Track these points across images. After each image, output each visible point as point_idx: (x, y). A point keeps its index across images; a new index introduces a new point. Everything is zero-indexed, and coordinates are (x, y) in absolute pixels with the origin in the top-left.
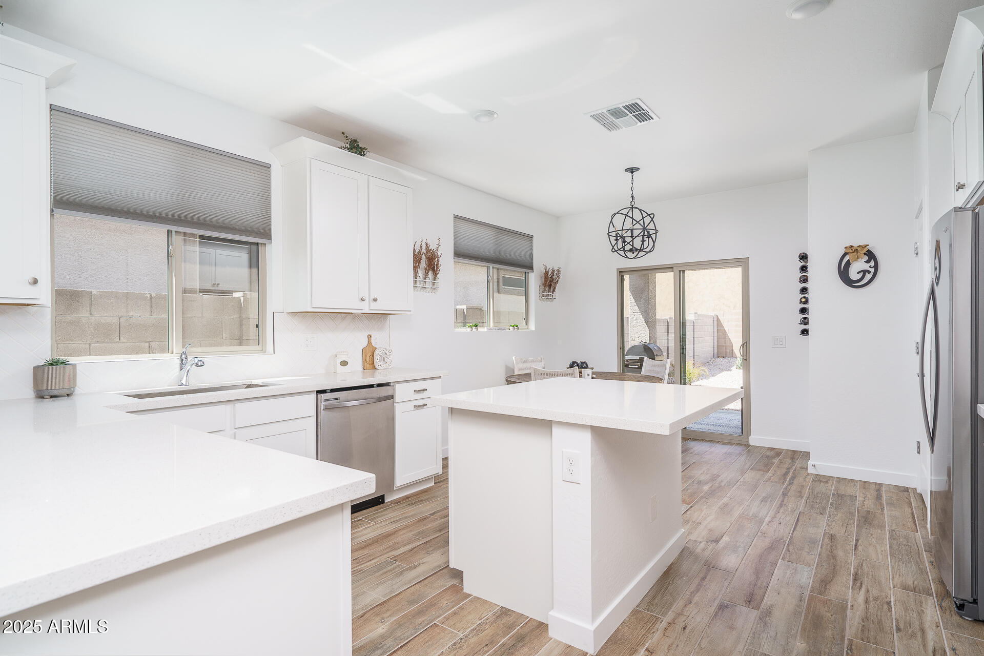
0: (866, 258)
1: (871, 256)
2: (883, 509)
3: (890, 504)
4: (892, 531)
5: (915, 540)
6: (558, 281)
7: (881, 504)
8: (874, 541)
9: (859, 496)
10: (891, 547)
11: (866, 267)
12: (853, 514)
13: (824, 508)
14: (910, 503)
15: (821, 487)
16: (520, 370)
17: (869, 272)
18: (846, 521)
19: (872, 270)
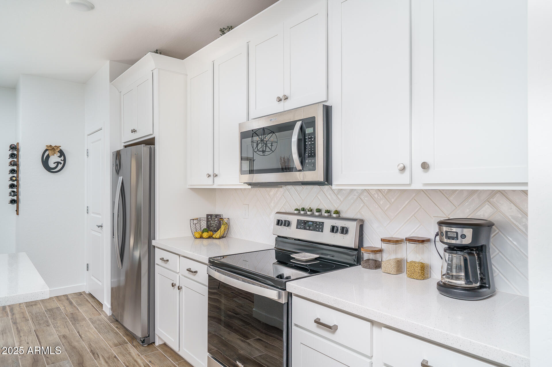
2: (77, 309)
3: (79, 305)
4: (90, 319)
5: (103, 319)
7: (75, 306)
8: (86, 329)
9: (60, 306)
10: (96, 328)
11: (59, 160)
12: (65, 318)
13: (47, 322)
14: (87, 300)
15: (35, 309)
17: (61, 163)
18: (65, 324)
19: (62, 162)
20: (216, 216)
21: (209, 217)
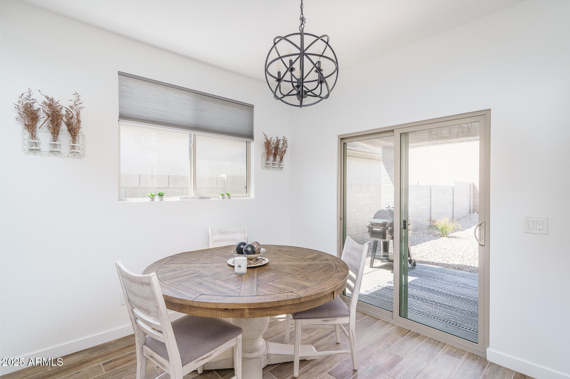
6: (285, 151)
16: (215, 241)
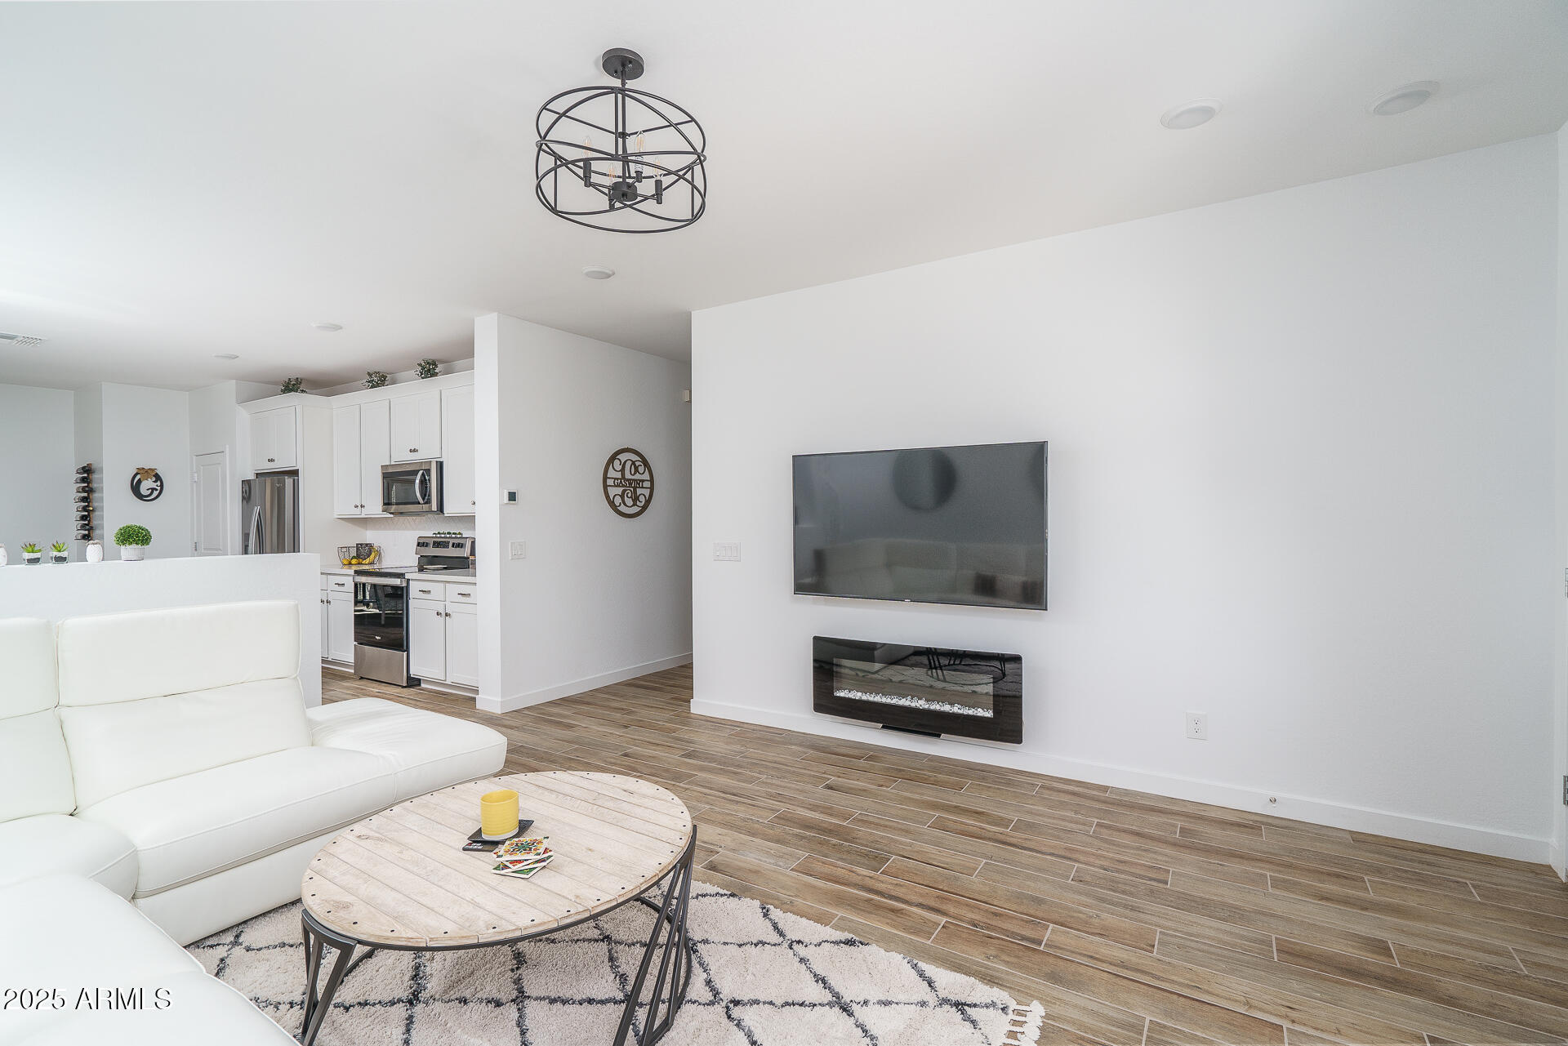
0: (154, 479)
1: (158, 478)
11: (154, 485)
17: (157, 490)
19: (159, 488)
20: (367, 545)
21: (359, 546)
